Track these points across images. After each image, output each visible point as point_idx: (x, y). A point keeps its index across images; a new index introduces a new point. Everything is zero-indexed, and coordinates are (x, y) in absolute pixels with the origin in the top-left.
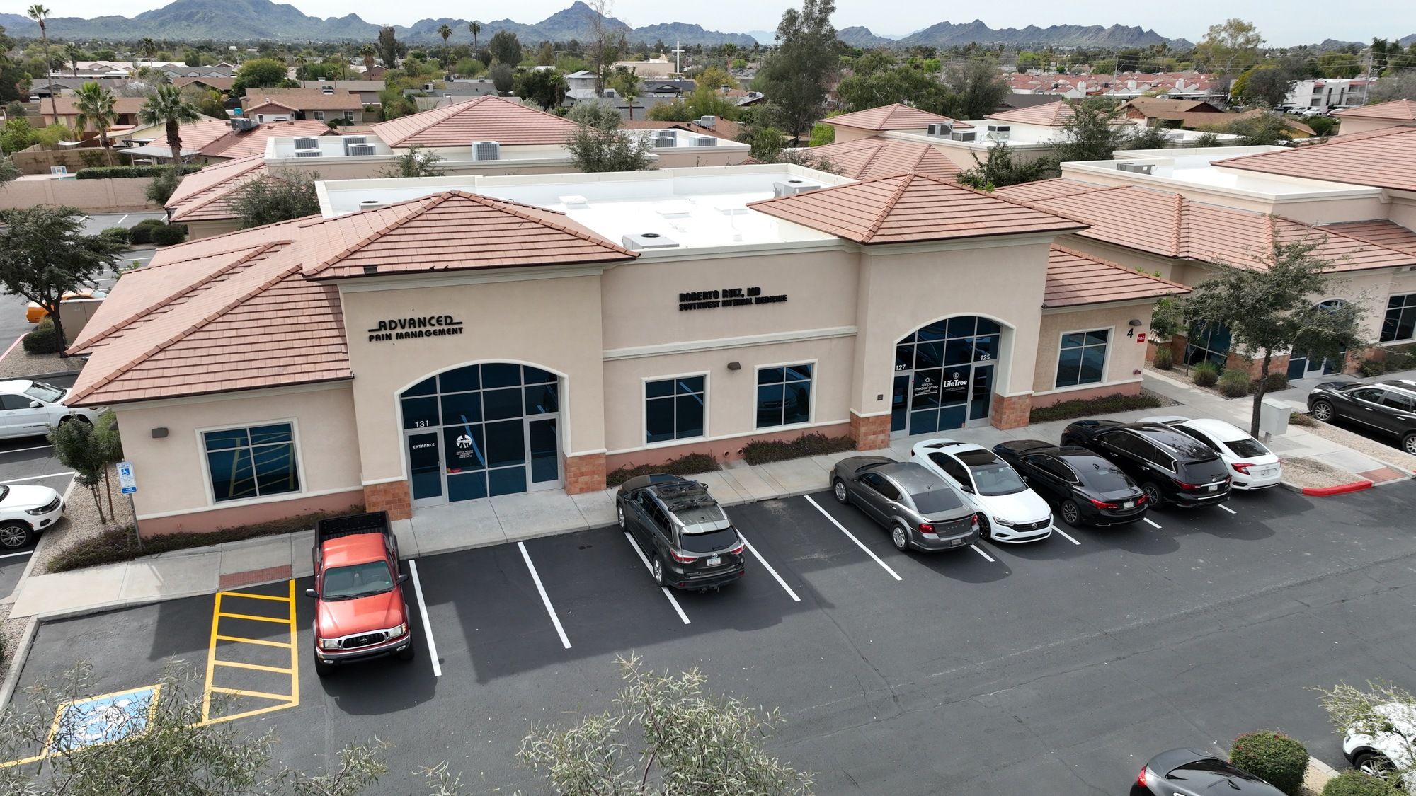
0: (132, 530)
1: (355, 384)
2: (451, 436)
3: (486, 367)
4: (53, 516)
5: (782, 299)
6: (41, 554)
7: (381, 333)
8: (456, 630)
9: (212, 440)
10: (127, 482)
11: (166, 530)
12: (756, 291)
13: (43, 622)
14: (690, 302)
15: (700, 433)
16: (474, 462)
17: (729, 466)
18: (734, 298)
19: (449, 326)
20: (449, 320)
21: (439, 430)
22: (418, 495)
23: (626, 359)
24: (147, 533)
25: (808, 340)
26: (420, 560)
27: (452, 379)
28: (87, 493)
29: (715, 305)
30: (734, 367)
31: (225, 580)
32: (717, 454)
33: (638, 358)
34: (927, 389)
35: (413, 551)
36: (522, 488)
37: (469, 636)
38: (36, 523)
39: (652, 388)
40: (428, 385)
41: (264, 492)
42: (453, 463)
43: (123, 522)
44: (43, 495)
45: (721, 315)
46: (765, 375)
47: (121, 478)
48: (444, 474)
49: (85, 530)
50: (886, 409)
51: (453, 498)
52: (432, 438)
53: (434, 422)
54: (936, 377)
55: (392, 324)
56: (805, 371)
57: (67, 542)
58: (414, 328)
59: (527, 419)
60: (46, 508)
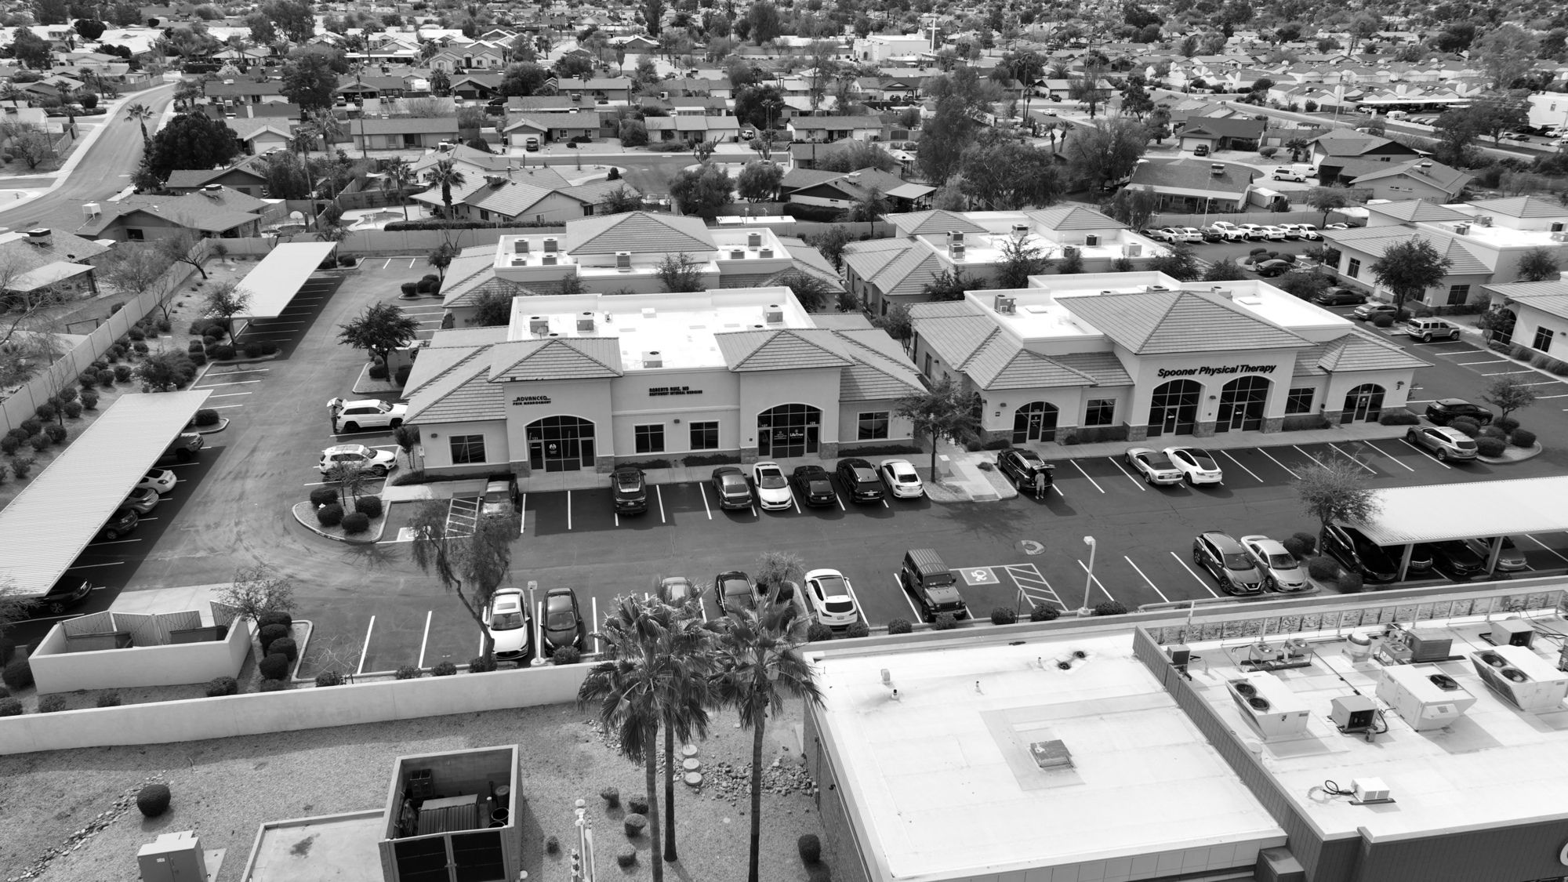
0: (422, 472)
1: (508, 423)
2: (547, 444)
3: (563, 418)
4: (393, 464)
5: (700, 392)
6: (389, 479)
7: (518, 402)
8: (533, 520)
9: (453, 440)
10: (422, 454)
11: (435, 473)
12: (687, 388)
13: (393, 503)
14: (654, 392)
15: (662, 450)
16: (558, 455)
17: (676, 466)
18: (676, 391)
19: (545, 400)
20: (545, 398)
21: (542, 441)
22: (534, 467)
23: (625, 416)
24: (428, 474)
25: (715, 411)
26: (528, 494)
27: (547, 421)
28: (405, 455)
29: (666, 394)
30: (677, 421)
31: (455, 495)
32: (671, 460)
33: (631, 415)
34: (780, 436)
35: (526, 490)
36: (579, 469)
37: (537, 522)
38: (387, 466)
39: (638, 429)
40: (538, 423)
41: (472, 461)
42: (548, 455)
43: (418, 469)
44: (388, 455)
45: (669, 398)
46: (693, 426)
47: (419, 451)
48: (544, 460)
49: (404, 471)
50: (755, 445)
51: (548, 470)
52: (540, 444)
53: (540, 438)
54: (785, 432)
55: (522, 399)
56: (715, 425)
57: (398, 475)
58: (531, 401)
59: (580, 439)
60: (391, 461)
